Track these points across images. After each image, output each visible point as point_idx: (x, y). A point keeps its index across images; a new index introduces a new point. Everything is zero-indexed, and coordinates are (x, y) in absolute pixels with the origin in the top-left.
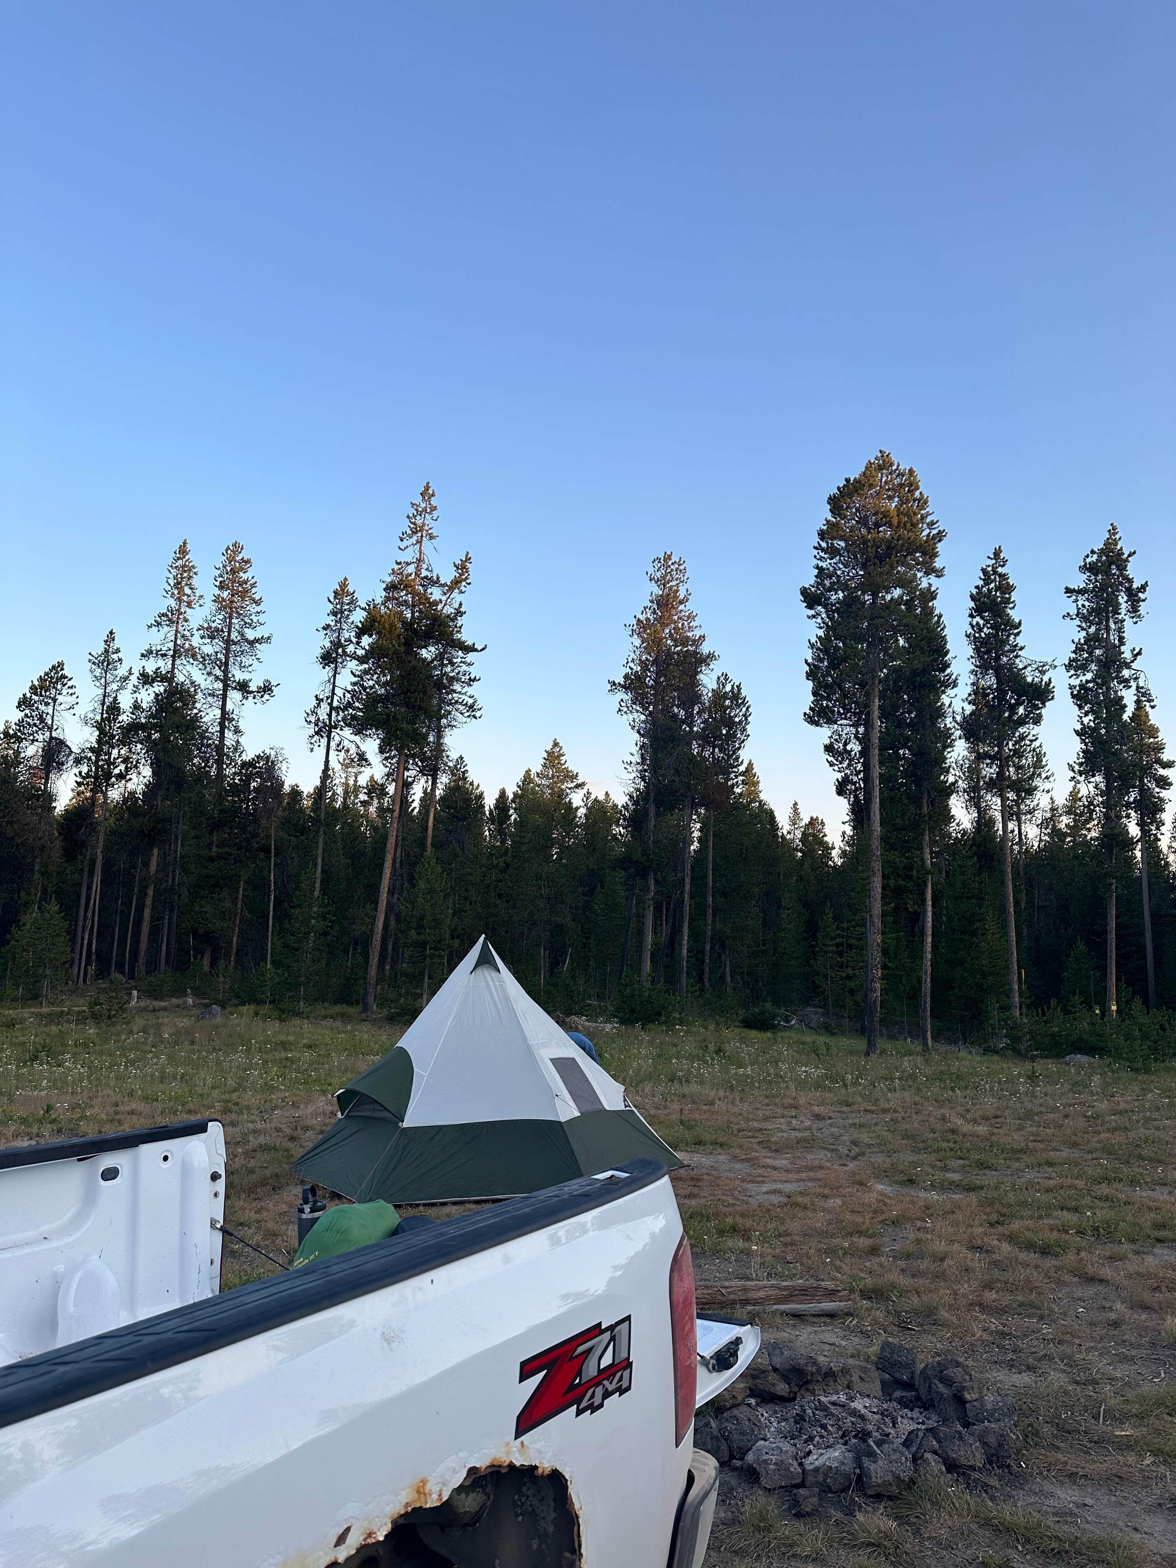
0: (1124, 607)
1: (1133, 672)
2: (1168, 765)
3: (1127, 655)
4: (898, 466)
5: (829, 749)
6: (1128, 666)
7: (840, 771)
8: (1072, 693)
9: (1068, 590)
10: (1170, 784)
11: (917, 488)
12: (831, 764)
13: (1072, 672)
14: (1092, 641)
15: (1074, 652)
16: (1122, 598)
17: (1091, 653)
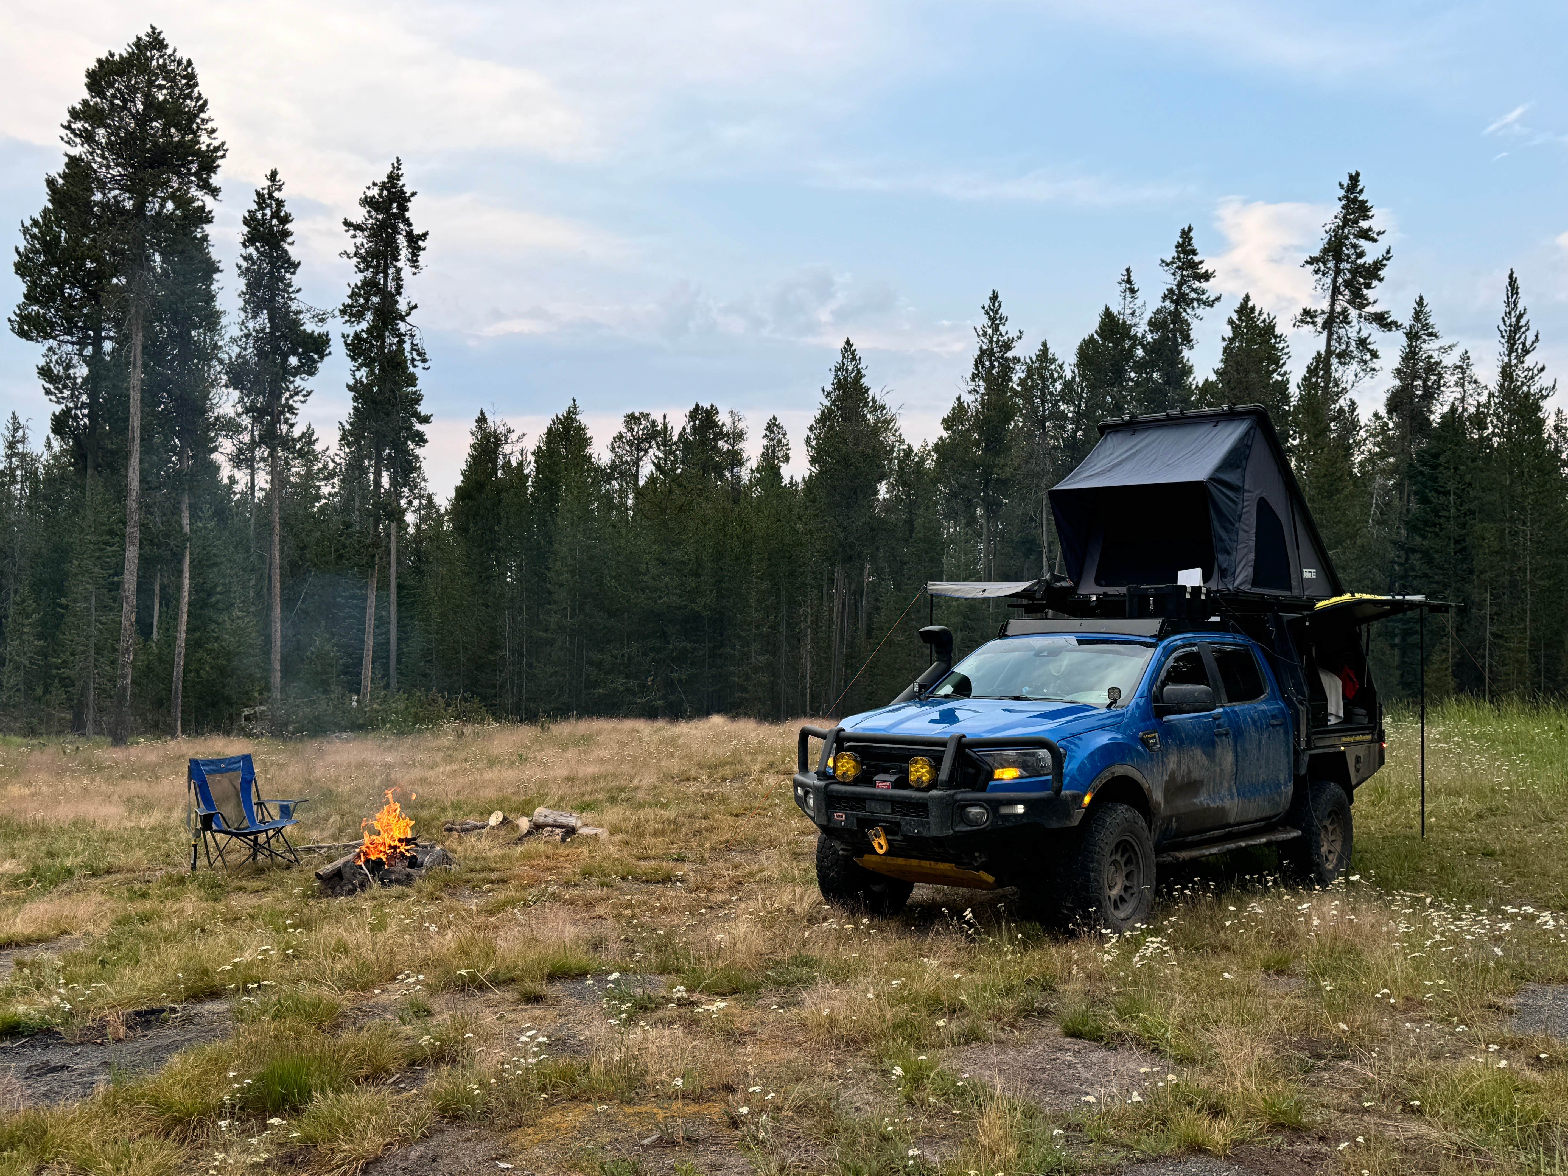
0: (404, 253)
1: (409, 327)
2: (426, 420)
3: (402, 306)
4: (175, 51)
5: (45, 372)
6: (403, 319)
7: (58, 402)
8: (345, 342)
9: (347, 223)
10: (426, 441)
11: (196, 85)
12: (48, 392)
13: (346, 318)
14: (369, 286)
15: (350, 297)
16: (402, 241)
17: (367, 300)
